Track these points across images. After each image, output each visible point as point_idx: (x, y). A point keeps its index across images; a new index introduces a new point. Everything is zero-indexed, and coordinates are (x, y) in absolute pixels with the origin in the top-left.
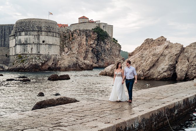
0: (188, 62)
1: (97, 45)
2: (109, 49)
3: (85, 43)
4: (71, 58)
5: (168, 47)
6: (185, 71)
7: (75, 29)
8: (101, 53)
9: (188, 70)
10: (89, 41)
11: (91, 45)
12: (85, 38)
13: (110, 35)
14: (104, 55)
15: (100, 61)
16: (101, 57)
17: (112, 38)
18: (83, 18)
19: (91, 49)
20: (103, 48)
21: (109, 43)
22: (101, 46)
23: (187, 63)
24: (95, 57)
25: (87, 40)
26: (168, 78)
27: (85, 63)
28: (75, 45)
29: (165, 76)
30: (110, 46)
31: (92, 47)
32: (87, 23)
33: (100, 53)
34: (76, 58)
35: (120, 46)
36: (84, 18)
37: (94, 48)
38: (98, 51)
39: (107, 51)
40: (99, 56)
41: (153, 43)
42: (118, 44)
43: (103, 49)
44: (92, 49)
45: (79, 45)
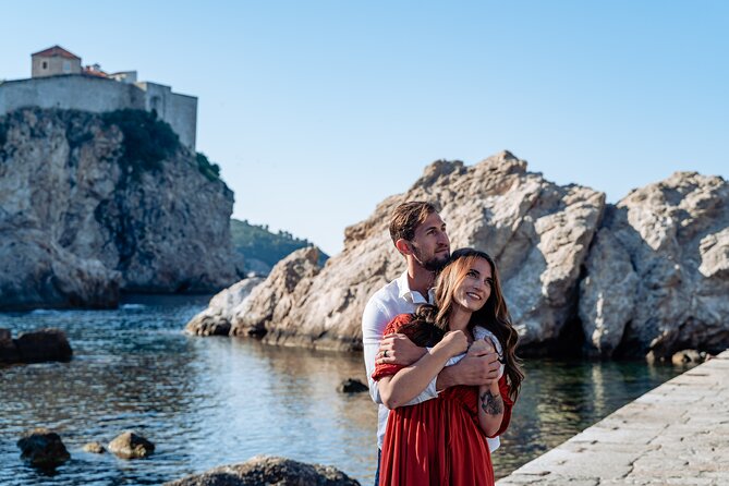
0: (635, 269)
1: (121, 185)
2: (180, 205)
3: (62, 174)
4: (13, 244)
5: (541, 203)
6: (624, 309)
7: (15, 107)
8: (141, 227)
9: (634, 309)
10: (82, 163)
11: (91, 183)
12: (64, 148)
13: (184, 141)
14: (155, 232)
15: (134, 262)
16: (139, 243)
17: (193, 154)
18: (55, 55)
19: (91, 205)
20: (148, 200)
21: (177, 176)
22: (142, 191)
23: (631, 274)
24: (111, 245)
25: (71, 162)
26: (546, 341)
27: (80, 273)
28: (13, 184)
29: (533, 333)
30: (183, 193)
31: (95, 195)
32: (74, 81)
33: (137, 223)
34: (42, 246)
35: (229, 195)
36: (56, 52)
37: (105, 202)
38: (124, 216)
39: (168, 214)
40: (130, 240)
41: (469, 179)
42: (222, 185)
43: (148, 207)
44: (96, 203)
45: (32, 182)
